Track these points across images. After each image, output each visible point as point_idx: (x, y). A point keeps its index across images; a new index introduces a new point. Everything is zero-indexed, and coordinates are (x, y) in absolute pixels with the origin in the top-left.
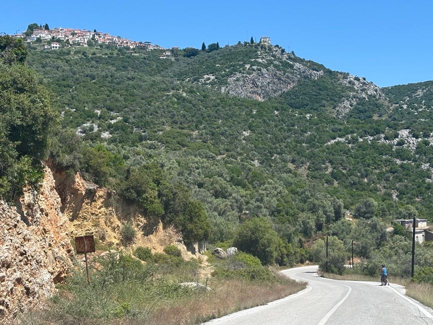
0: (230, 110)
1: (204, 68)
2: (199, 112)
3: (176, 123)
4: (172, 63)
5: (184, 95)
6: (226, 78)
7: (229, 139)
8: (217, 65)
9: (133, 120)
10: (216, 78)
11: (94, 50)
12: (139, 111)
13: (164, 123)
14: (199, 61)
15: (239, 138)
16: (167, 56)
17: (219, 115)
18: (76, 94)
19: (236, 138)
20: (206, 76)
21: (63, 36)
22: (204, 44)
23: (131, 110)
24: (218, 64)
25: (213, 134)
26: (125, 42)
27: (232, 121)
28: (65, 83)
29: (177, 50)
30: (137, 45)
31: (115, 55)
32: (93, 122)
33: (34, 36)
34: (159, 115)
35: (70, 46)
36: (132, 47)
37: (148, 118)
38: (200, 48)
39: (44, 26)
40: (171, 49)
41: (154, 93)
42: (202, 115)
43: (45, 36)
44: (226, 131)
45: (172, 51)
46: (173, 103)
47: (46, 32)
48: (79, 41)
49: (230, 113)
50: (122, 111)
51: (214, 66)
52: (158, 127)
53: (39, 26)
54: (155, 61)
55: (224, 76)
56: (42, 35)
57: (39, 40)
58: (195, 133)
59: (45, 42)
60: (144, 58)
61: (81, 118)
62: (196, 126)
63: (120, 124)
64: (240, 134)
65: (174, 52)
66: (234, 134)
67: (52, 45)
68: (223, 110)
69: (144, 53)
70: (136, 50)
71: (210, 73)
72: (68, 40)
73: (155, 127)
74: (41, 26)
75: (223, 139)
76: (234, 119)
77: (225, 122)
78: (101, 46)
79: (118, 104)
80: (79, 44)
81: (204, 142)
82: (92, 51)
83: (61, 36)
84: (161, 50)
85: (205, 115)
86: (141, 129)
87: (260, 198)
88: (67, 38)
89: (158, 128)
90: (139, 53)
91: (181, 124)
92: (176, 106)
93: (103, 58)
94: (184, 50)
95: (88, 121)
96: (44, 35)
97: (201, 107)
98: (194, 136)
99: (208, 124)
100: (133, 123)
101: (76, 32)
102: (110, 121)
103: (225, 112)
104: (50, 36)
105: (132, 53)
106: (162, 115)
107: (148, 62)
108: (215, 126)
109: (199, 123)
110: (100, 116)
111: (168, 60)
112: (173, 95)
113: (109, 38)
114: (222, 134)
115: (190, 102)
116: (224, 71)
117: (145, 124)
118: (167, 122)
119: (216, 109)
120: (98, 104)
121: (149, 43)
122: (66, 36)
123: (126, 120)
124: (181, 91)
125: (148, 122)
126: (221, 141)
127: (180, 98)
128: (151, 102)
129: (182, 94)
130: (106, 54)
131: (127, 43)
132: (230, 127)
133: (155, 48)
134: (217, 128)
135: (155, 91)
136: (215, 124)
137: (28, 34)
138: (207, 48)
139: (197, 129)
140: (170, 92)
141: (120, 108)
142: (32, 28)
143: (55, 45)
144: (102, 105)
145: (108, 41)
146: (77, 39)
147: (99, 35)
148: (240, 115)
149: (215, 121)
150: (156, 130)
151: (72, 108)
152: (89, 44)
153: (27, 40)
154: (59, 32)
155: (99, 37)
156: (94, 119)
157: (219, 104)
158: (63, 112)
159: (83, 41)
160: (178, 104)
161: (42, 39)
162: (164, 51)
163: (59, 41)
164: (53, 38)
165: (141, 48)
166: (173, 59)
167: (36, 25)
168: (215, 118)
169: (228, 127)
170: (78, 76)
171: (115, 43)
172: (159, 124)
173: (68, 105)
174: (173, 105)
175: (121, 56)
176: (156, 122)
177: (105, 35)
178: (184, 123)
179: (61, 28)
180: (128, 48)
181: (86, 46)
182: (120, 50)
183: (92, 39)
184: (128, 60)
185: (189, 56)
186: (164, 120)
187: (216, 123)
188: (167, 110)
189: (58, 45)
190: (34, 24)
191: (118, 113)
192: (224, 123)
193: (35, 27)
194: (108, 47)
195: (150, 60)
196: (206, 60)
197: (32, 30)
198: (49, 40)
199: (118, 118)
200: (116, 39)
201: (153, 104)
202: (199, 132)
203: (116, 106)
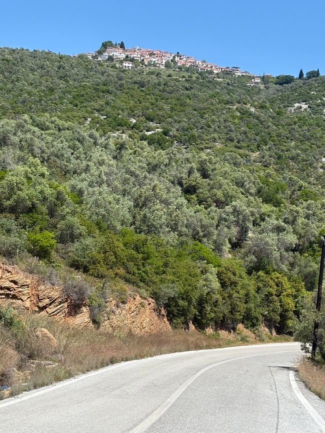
0: (309, 130)
1: (296, 96)
2: (266, 130)
3: (232, 140)
4: (260, 90)
5: (253, 110)
6: (321, 107)
7: (300, 166)
8: (312, 93)
9: (175, 133)
10: (309, 107)
11: (171, 71)
12: (185, 122)
13: (215, 139)
14: (291, 88)
15: (315, 165)
16: (256, 83)
17: (293, 135)
18: (112, 100)
19: (311, 165)
20: (297, 105)
21: (139, 56)
22: (301, 71)
23: (175, 121)
24: (314, 91)
25: (279, 157)
26: (209, 66)
27: (309, 144)
28: (105, 88)
29: (269, 77)
30: (223, 70)
31: (194, 79)
32: (123, 132)
33: (106, 54)
34: (212, 130)
35: (144, 67)
36: (216, 72)
37: (195, 132)
38: (297, 76)
39: (119, 44)
40: (262, 76)
41: (212, 104)
42: (269, 134)
43: (119, 54)
44: (298, 155)
45: (263, 78)
46: (234, 117)
47: (121, 50)
48: (156, 62)
49: (307, 134)
50: (164, 121)
51: (308, 93)
52: (206, 143)
53: (115, 44)
54: (240, 88)
55: (319, 106)
56: (115, 54)
57: (111, 59)
58: (255, 155)
59: (117, 61)
60: (228, 84)
61: (110, 126)
62: (258, 146)
63: (156, 137)
64: (317, 160)
65: (265, 79)
66: (309, 160)
67: (124, 64)
68: (300, 129)
69: (229, 79)
70: (219, 75)
71: (303, 101)
72: (143, 60)
73: (202, 144)
74: (116, 44)
75: (292, 165)
76: (313, 141)
77: (299, 144)
78: (180, 68)
79: (161, 113)
80: (155, 65)
81: (265, 166)
82: (168, 73)
83: (136, 56)
84: (250, 77)
85: (274, 134)
86: (184, 145)
87: (291, 219)
88: (142, 58)
89: (207, 145)
90: (223, 78)
91: (238, 142)
92: (236, 121)
93: (180, 81)
94: (278, 78)
95: (118, 130)
96: (117, 54)
97: (270, 124)
98: (252, 158)
99: (275, 145)
100: (175, 136)
101: (155, 52)
102: (146, 133)
103: (301, 133)
104: (123, 54)
105: (214, 77)
106: (215, 129)
107: (231, 87)
108: (284, 148)
109: (262, 142)
110: (134, 126)
111: (256, 87)
112: (237, 109)
113: (192, 61)
114: (293, 159)
115: (258, 118)
116: (320, 99)
117: (189, 138)
118: (220, 138)
119: (290, 127)
120: (136, 112)
121: (237, 68)
122: (142, 56)
123: (166, 133)
124: (248, 106)
125: (193, 136)
126: (288, 166)
127: (245, 113)
128: (204, 113)
129: (249, 109)
130: (183, 77)
131: (212, 67)
132: (305, 151)
133: (243, 74)
134: (287, 151)
135: (214, 102)
136: (285, 146)
137: (100, 53)
138: (305, 76)
139: (259, 150)
140: (234, 105)
141: (162, 118)
142: (105, 46)
143: (127, 65)
144: (141, 114)
145: (189, 64)
146: (154, 60)
147: (180, 57)
148: (322, 137)
149: (286, 142)
150: (202, 146)
151: (102, 115)
152: (167, 65)
153: (97, 58)
154: (135, 51)
155: (180, 59)
156: (125, 128)
157: (295, 123)
158: (89, 119)
159: (160, 62)
160: (241, 119)
161: (114, 57)
162: (254, 78)
163: (132, 60)
164: (127, 57)
165: (227, 73)
166: (262, 87)
167: (110, 42)
168: (288, 139)
169: (302, 150)
170: (124, 82)
171: (197, 66)
172: (208, 140)
173: (98, 111)
174: (234, 119)
175: (201, 80)
176: (206, 138)
177: (188, 58)
178: (242, 141)
179: (138, 48)
180: (211, 72)
181: (162, 67)
182: (201, 74)
183: (172, 61)
184: (208, 84)
185: (281, 84)
186: (216, 135)
187: (286, 144)
188: (224, 125)
189: (131, 65)
190: (109, 42)
191: (159, 124)
192: (298, 146)
193: (109, 44)
194: (187, 70)
195: (234, 86)
196: (300, 87)
197: (106, 48)
198: (122, 59)
199: (157, 130)
200: (199, 62)
201: (206, 116)
202: (260, 154)
203: (158, 115)
